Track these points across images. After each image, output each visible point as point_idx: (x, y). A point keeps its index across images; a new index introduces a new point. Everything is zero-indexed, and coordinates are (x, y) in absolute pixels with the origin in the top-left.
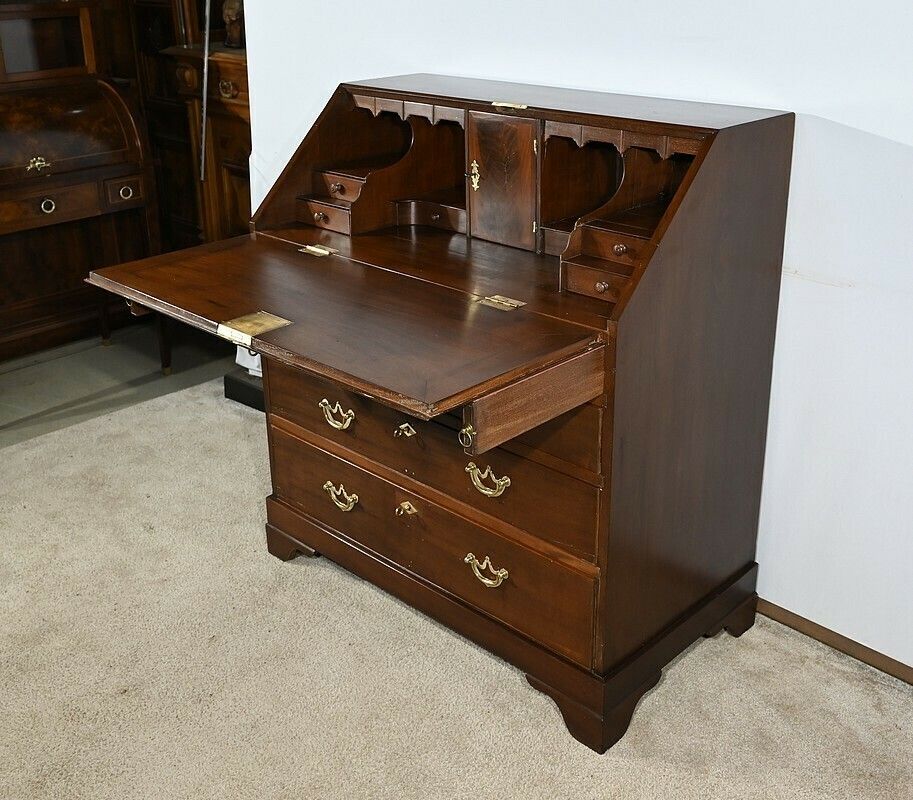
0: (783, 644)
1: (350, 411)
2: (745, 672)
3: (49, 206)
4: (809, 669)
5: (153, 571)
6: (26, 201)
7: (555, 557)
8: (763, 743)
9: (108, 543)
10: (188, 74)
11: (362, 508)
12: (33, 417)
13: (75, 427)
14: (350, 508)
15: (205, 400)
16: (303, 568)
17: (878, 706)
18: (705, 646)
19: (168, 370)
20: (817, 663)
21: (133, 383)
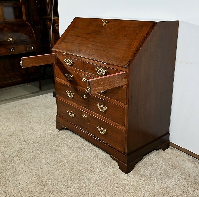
0: (175, 152)
1: (73, 93)
2: (165, 158)
3: (13, 50)
4: (180, 158)
5: (29, 131)
6: (7, 48)
7: (116, 126)
8: (166, 174)
9: (20, 125)
10: (49, 23)
11: (76, 116)
12: (8, 99)
13: (17, 101)
14: (73, 117)
15: (48, 97)
16: (64, 132)
17: (196, 167)
18: (156, 152)
19: (41, 90)
20: (183, 157)
21: (32, 93)
